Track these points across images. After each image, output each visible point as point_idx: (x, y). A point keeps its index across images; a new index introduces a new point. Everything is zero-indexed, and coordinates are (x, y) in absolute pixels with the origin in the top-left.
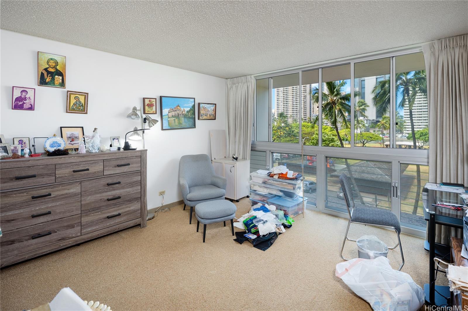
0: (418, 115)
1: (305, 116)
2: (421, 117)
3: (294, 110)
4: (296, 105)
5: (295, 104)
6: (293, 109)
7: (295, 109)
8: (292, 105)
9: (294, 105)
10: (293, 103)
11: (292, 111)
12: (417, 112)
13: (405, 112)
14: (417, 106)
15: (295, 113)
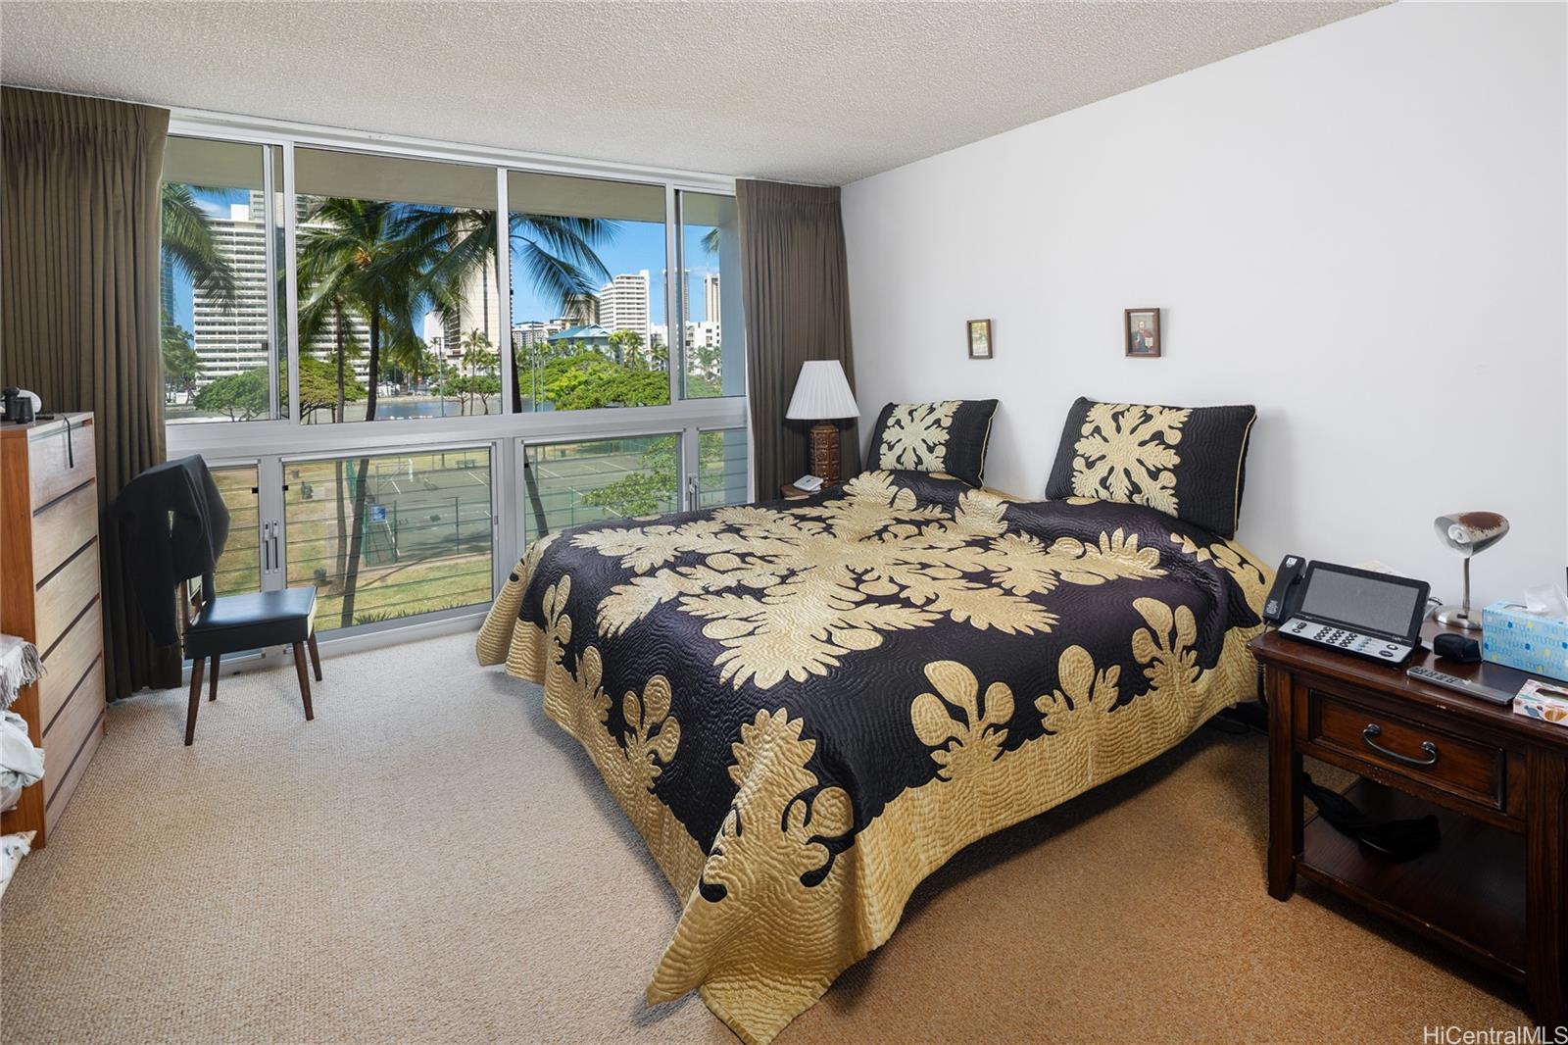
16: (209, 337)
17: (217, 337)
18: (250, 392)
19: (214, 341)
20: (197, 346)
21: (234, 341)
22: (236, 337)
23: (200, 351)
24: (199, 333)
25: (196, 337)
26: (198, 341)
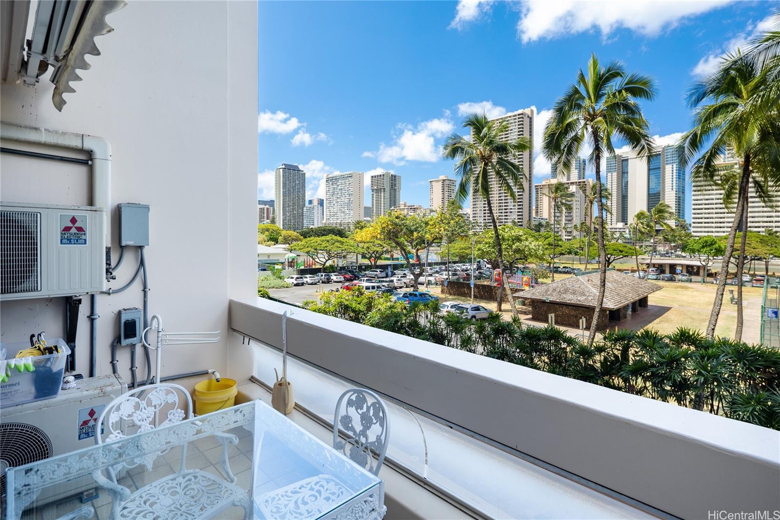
0: (718, 218)
1: (520, 219)
2: (724, 223)
3: (502, 209)
4: (505, 199)
5: (503, 198)
6: (500, 206)
7: (504, 208)
8: (499, 200)
9: (502, 200)
10: (500, 197)
11: (499, 210)
12: (716, 213)
13: (695, 214)
14: (716, 204)
15: (503, 214)
16: (699, 225)
17: (703, 225)
18: (709, 246)
19: (701, 227)
20: (693, 229)
21: (712, 227)
22: (713, 225)
23: (694, 232)
24: (694, 223)
25: (693, 225)
26: (693, 227)
